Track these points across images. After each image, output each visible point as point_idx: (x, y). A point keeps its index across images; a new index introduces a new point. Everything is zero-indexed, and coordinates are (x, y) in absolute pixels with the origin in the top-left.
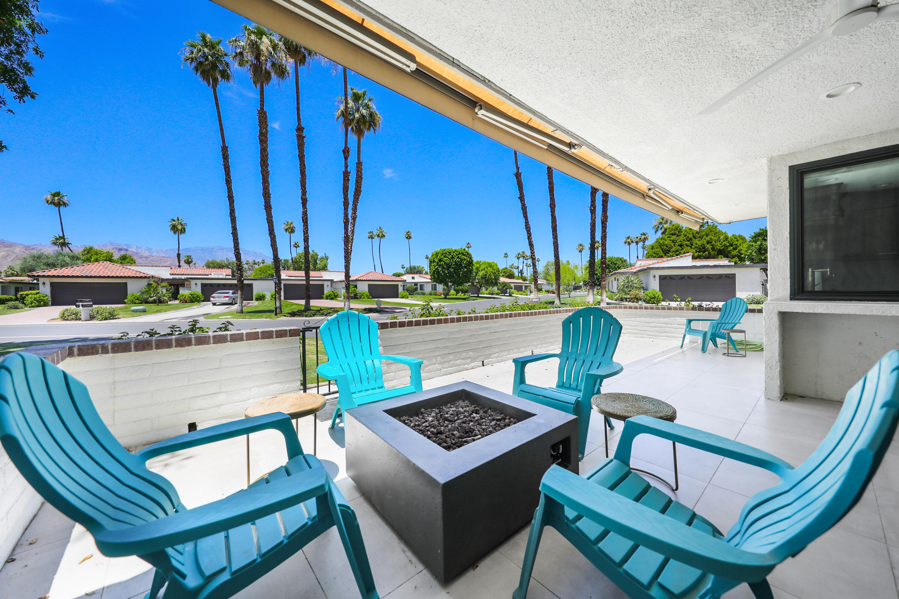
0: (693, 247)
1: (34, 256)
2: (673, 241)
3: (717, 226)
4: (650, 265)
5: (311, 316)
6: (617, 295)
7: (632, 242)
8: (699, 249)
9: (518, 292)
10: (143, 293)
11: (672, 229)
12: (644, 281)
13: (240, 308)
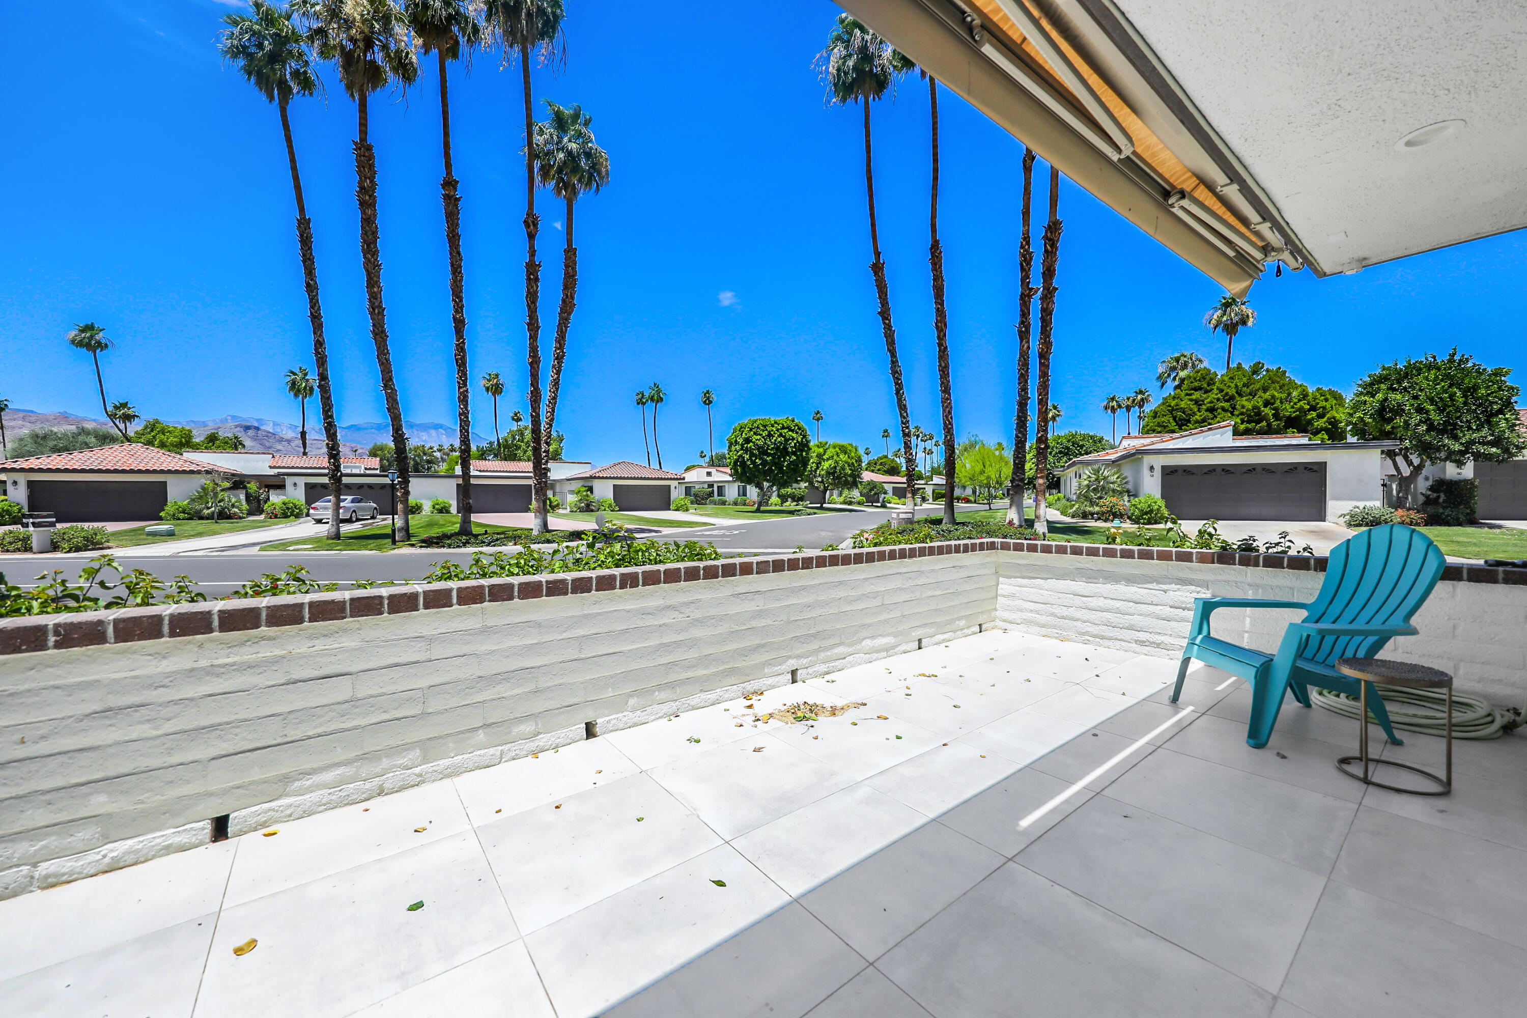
0: (1236, 413)
1: (37, 436)
2: (1197, 402)
3: (1285, 372)
4: (1144, 446)
5: (458, 547)
6: (1074, 505)
7: (1120, 406)
8: (1249, 416)
9: (900, 499)
10: (193, 500)
11: (1195, 379)
12: (1130, 479)
13: (334, 530)
